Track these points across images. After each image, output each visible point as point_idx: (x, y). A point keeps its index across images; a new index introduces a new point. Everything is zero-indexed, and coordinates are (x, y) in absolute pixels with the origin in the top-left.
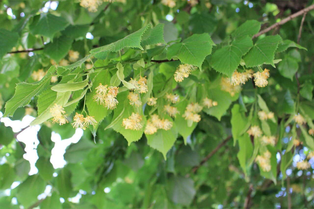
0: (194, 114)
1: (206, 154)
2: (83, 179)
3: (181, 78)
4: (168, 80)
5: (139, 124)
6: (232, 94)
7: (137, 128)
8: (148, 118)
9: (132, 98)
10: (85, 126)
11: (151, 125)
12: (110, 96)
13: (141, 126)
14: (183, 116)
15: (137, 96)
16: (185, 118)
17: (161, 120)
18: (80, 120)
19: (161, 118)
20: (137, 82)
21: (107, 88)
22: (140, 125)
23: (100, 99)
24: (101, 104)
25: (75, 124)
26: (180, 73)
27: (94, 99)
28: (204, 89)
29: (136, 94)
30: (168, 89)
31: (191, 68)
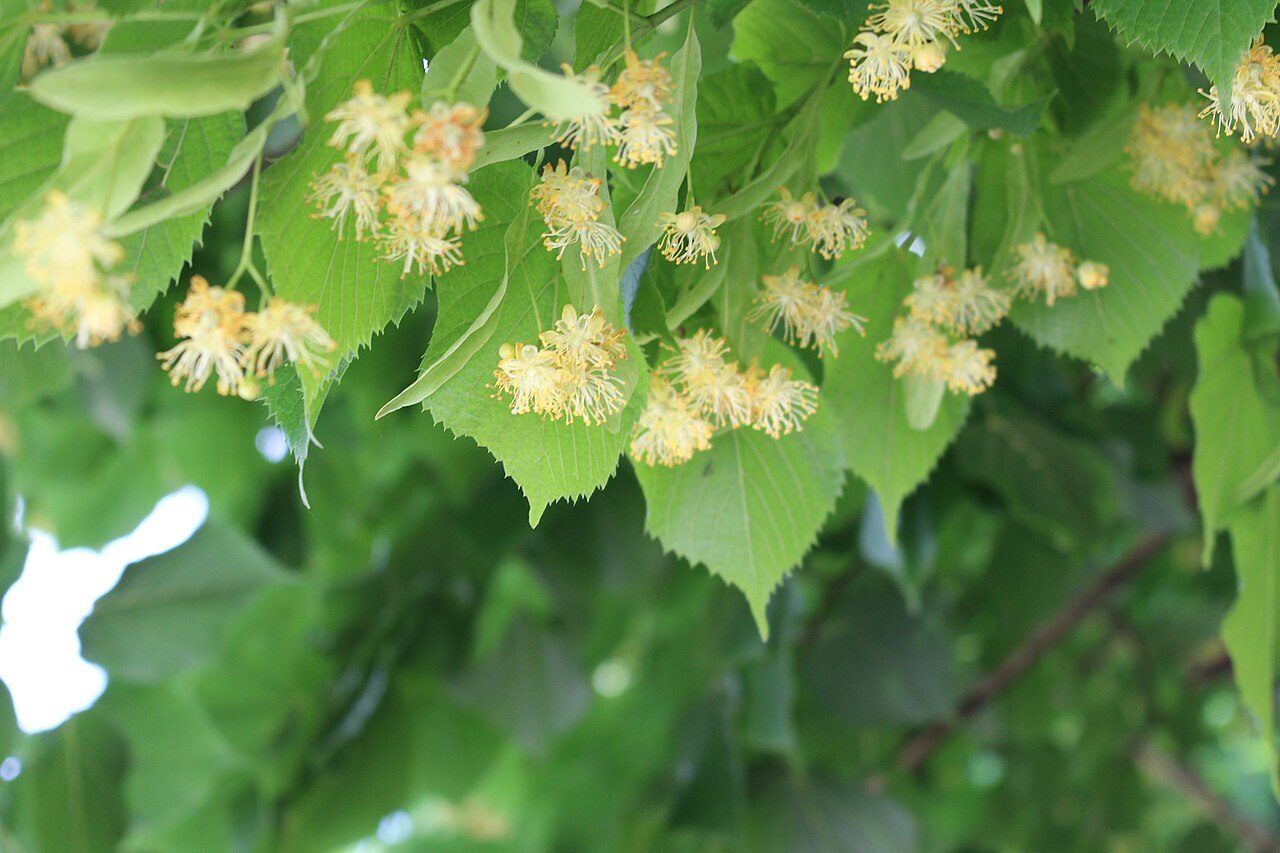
0: (952, 342)
1: (990, 658)
2: (198, 791)
3: (897, 73)
4: (791, 112)
5: (603, 385)
6: (1206, 218)
7: (590, 409)
8: (652, 353)
9: (558, 200)
10: (256, 371)
11: (676, 402)
12: (422, 172)
13: (615, 398)
14: (882, 354)
15: (592, 193)
16: (893, 363)
17: (743, 369)
18: (218, 333)
19: (738, 360)
20: (606, 89)
21: (409, 111)
22: (613, 389)
23: (352, 202)
24: (359, 238)
25: (185, 358)
26: (886, 40)
27: (315, 201)
28: (1020, 179)
29: (589, 176)
30: (794, 166)
31: (957, 12)
